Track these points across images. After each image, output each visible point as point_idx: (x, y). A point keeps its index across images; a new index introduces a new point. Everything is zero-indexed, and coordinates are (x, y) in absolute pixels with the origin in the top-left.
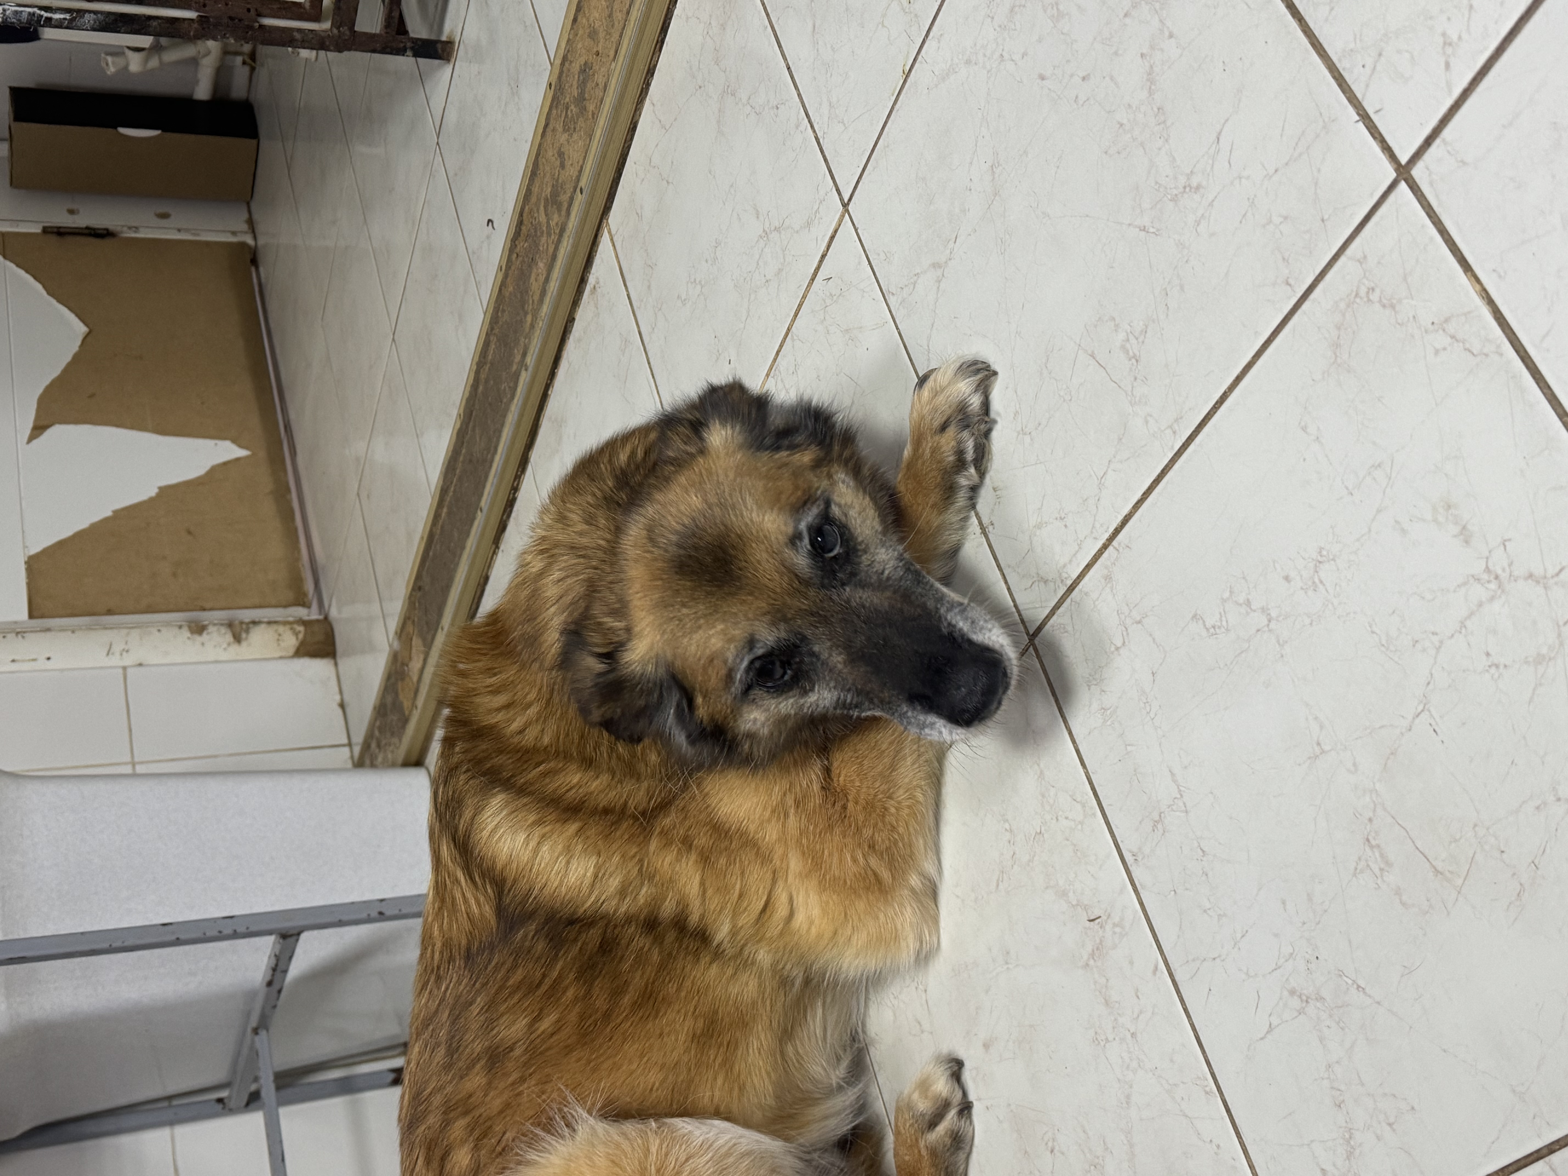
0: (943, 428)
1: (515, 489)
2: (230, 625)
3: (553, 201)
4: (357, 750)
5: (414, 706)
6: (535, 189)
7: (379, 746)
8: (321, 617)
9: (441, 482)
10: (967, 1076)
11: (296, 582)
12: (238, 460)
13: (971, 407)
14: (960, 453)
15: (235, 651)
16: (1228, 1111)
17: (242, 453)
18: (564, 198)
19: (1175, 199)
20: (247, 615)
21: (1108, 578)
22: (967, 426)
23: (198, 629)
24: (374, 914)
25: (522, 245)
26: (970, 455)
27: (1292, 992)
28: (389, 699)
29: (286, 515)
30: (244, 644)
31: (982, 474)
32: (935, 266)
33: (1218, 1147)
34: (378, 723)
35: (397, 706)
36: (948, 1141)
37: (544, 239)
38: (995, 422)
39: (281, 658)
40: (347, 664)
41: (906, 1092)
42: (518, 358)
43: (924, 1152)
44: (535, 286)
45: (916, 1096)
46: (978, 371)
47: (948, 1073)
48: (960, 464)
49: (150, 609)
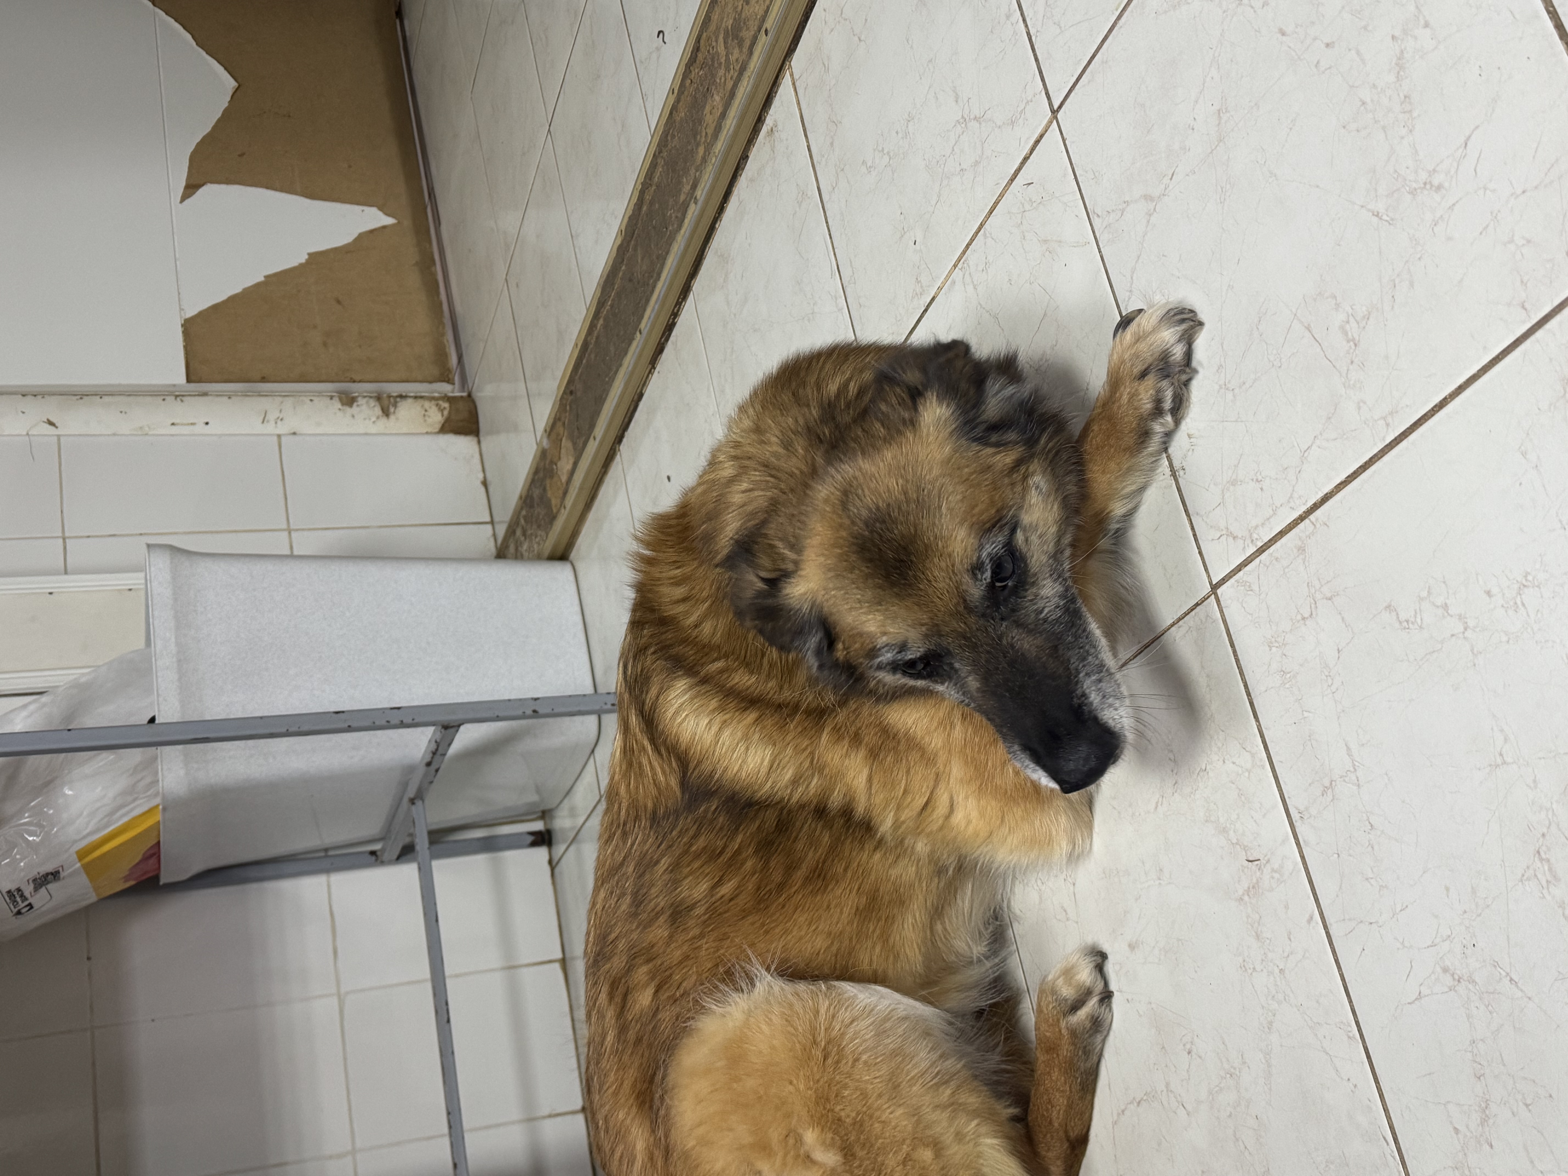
0: (1143, 375)
1: (675, 315)
2: (379, 398)
3: (734, 34)
4: (501, 530)
5: (562, 504)
6: (715, 17)
7: (524, 534)
8: (465, 394)
9: (598, 294)
11: (441, 356)
12: (384, 227)
13: (1173, 358)
14: (1158, 402)
15: (383, 425)
17: (389, 221)
18: (747, 35)
19: (1413, 192)
20: (395, 388)
21: (1301, 549)
22: (1167, 376)
23: (349, 401)
24: (529, 712)
25: (695, 71)
26: (1167, 404)
28: (536, 492)
29: (431, 287)
30: (392, 417)
31: (1177, 422)
32: (1148, 198)
34: (524, 513)
35: (545, 501)
36: (1088, 1025)
37: (721, 72)
38: (1195, 371)
39: (427, 433)
40: (488, 442)
41: (1050, 977)
42: (687, 188)
43: (1064, 1032)
44: (710, 119)
45: (1060, 982)
46: (1183, 321)
47: (1092, 965)
48: (1158, 411)
49: (303, 379)
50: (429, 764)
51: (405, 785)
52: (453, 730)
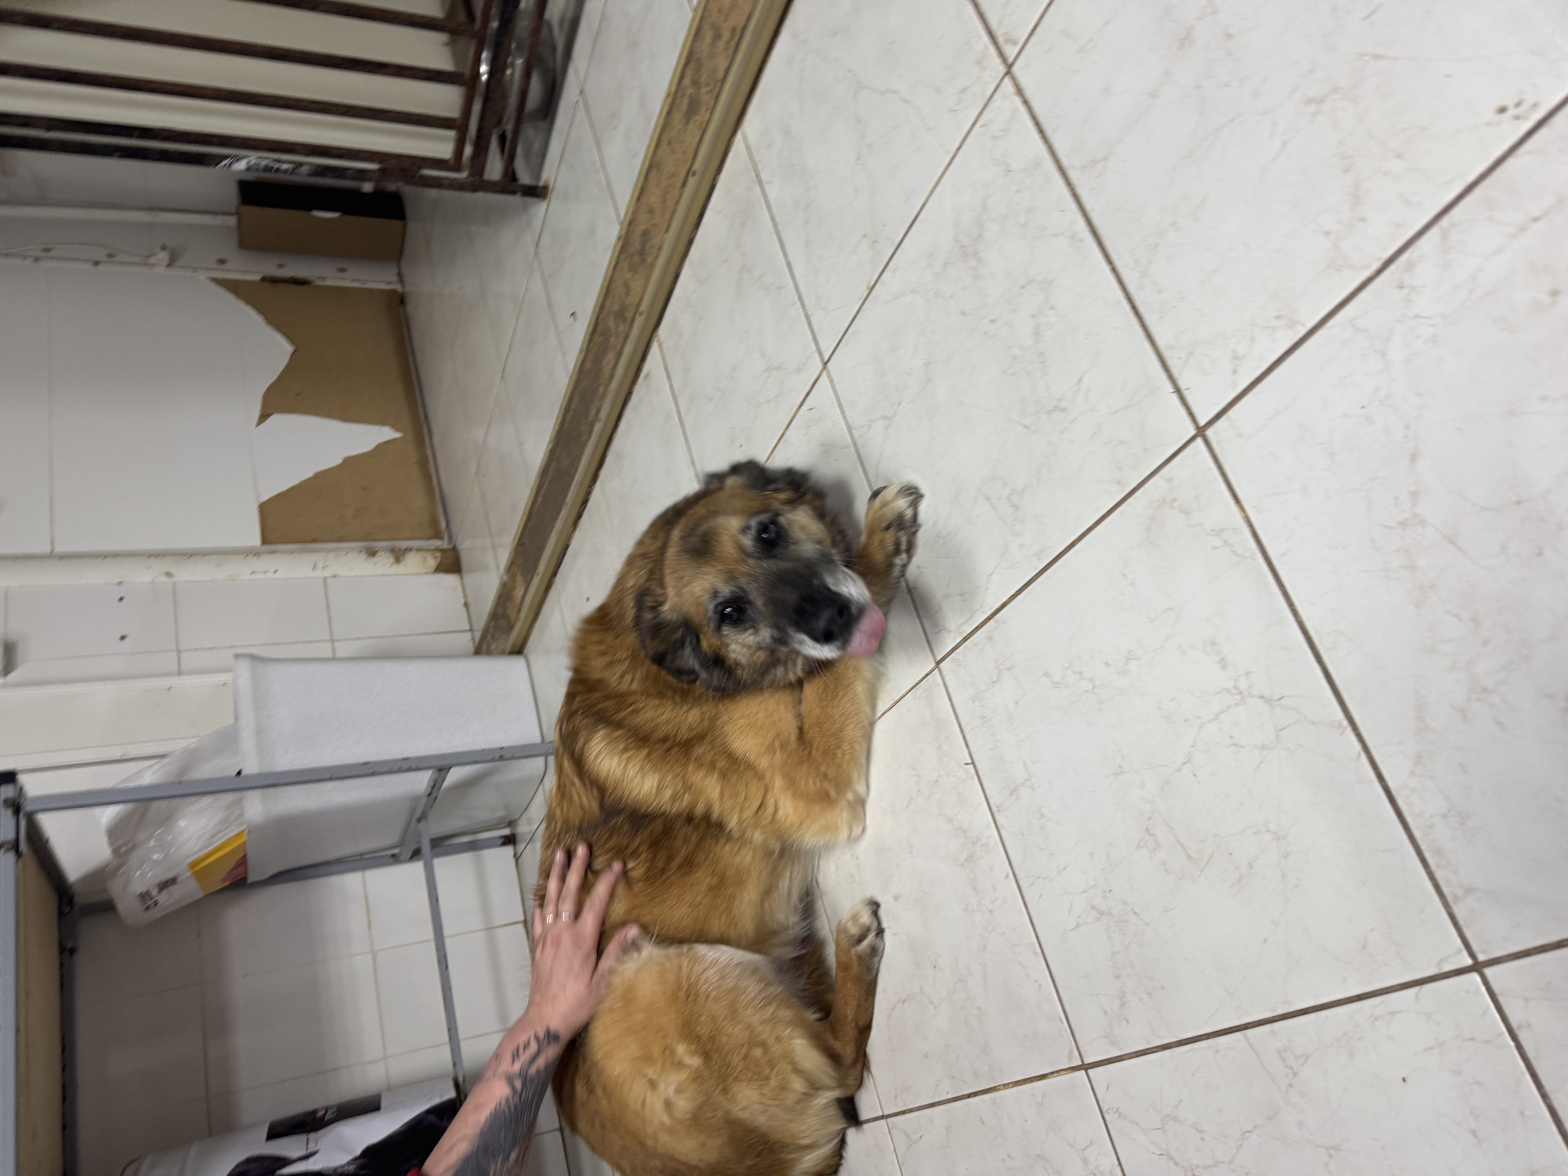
0: (888, 528)
1: (588, 494)
2: (393, 550)
3: (620, 315)
4: (478, 635)
5: (517, 618)
6: (608, 304)
7: (493, 637)
8: (451, 546)
9: (538, 481)
10: (882, 912)
11: (434, 523)
12: (394, 440)
13: (906, 517)
14: (897, 545)
15: (395, 569)
16: (1048, 966)
17: (397, 435)
18: (629, 315)
19: (1048, 412)
20: (404, 544)
21: (990, 638)
22: (902, 529)
23: (372, 553)
24: (497, 756)
25: (596, 338)
26: (904, 547)
27: (1093, 907)
28: (500, 610)
29: (427, 477)
30: (402, 564)
31: (910, 557)
32: (885, 417)
33: (1040, 985)
34: (492, 624)
35: (506, 616)
36: (869, 951)
37: (613, 339)
38: (919, 526)
39: (425, 573)
40: (468, 578)
41: (844, 921)
42: (593, 413)
43: (854, 958)
44: (607, 368)
45: (849, 924)
46: (911, 494)
47: (870, 912)
48: (897, 551)
49: (340, 540)
50: (430, 795)
51: (413, 810)
52: (444, 772)
